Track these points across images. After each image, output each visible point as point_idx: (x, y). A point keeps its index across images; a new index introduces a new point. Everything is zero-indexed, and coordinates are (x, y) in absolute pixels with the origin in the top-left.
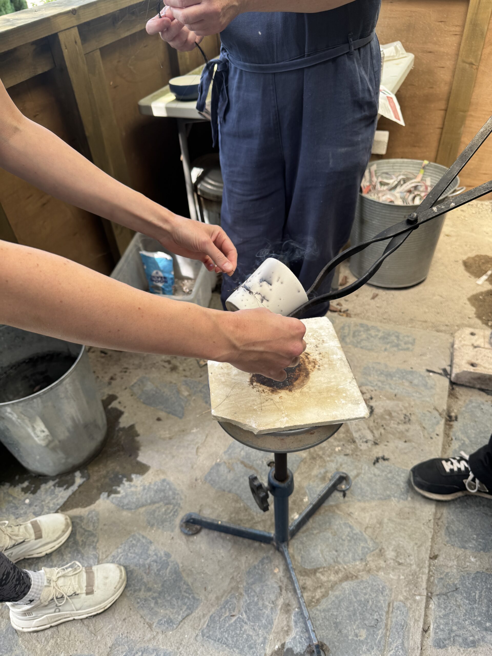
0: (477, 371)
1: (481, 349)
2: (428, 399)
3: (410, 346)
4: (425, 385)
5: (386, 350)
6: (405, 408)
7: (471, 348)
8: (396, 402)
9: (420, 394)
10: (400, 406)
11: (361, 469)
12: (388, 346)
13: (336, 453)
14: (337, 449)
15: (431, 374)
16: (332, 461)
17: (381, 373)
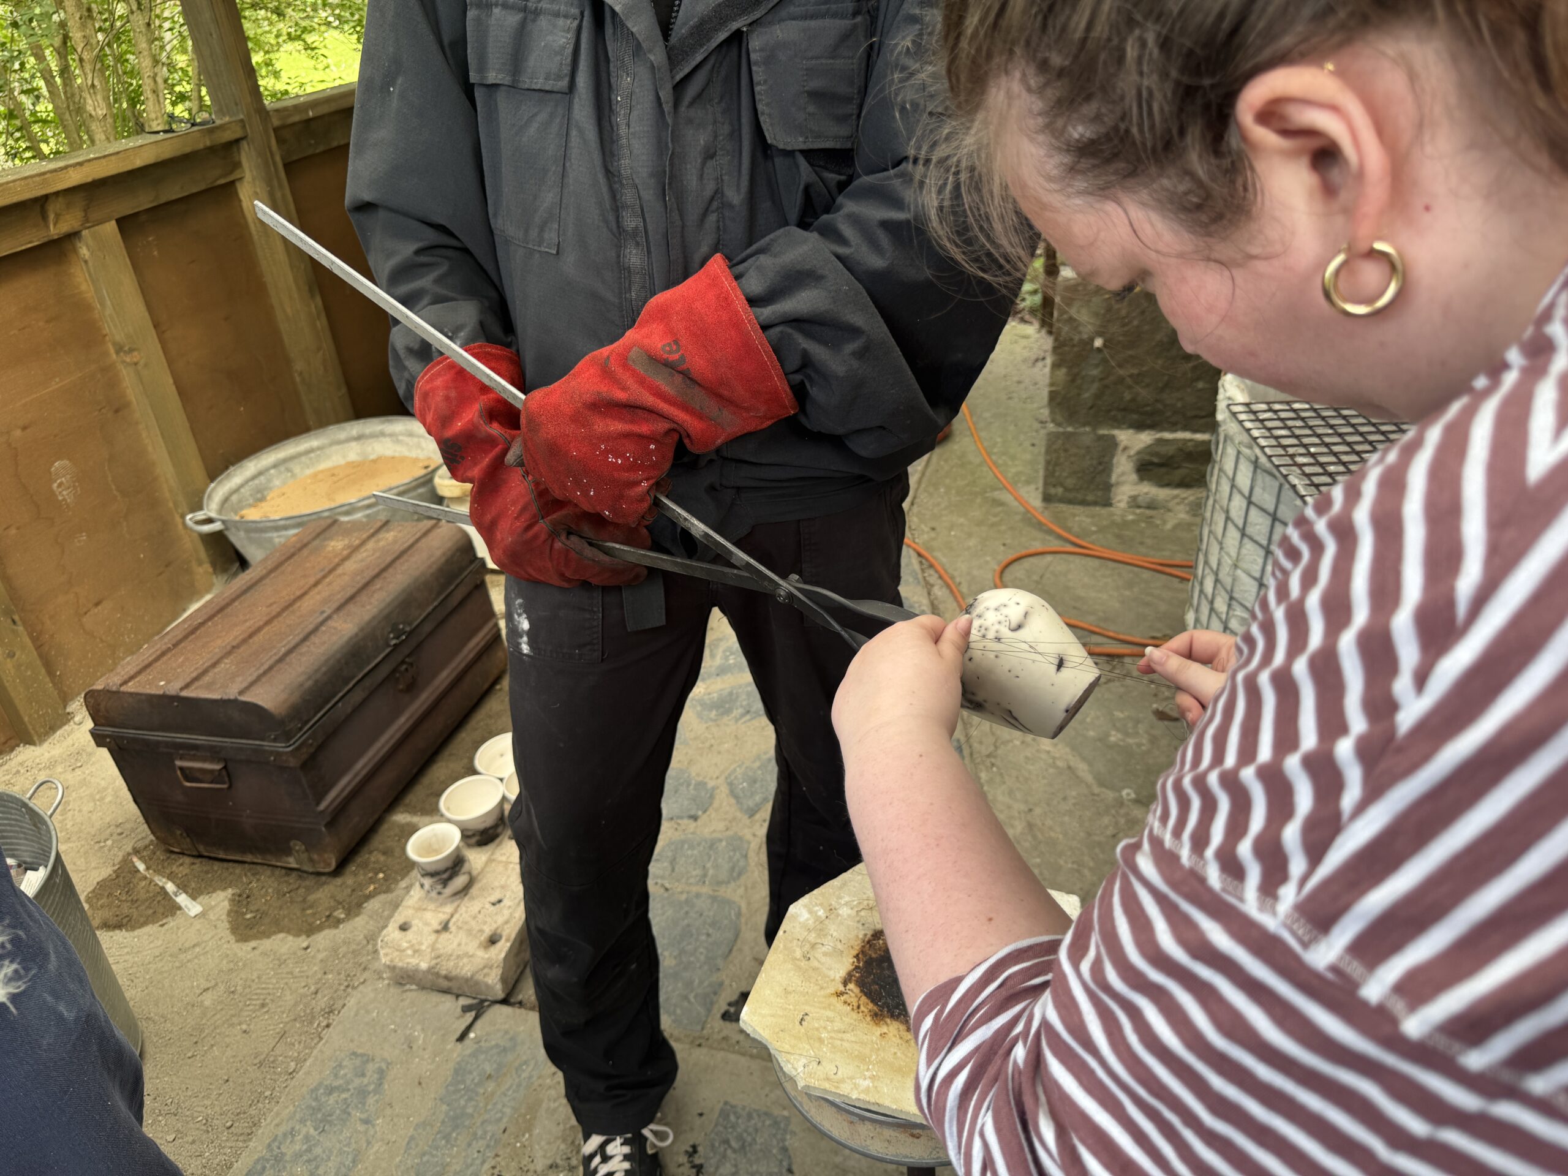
0: (513, 936)
1: (454, 920)
3: (371, 1067)
4: (504, 1050)
5: (366, 1122)
7: (445, 936)
15: (472, 1035)
17: (446, 1138)
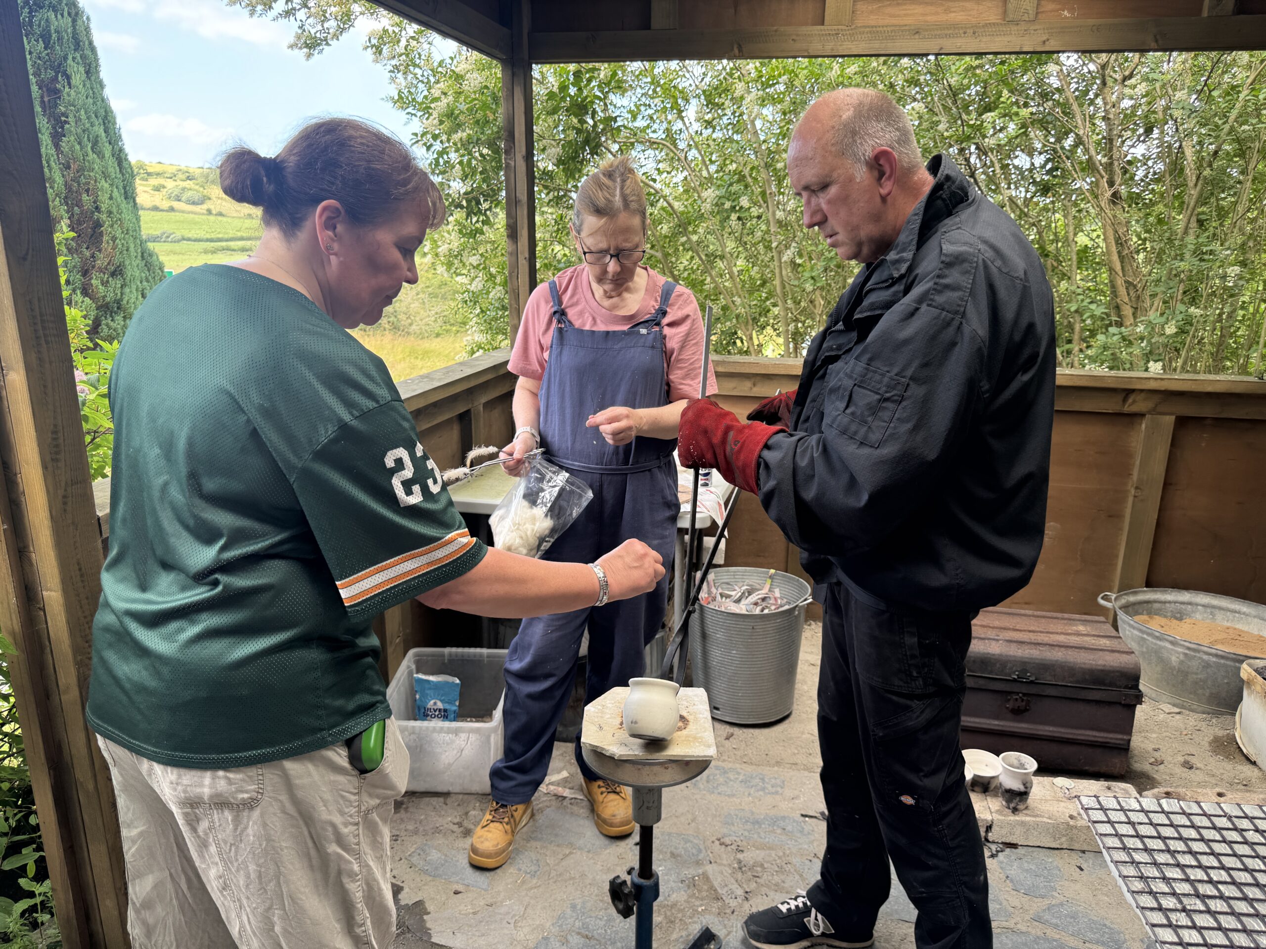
2: (806, 846)
3: (779, 789)
4: (802, 832)
6: (780, 858)
8: (768, 852)
9: (796, 841)
10: (773, 855)
11: (732, 926)
12: (752, 791)
13: (699, 913)
14: (700, 909)
15: (806, 818)
16: (695, 922)
17: (747, 821)
